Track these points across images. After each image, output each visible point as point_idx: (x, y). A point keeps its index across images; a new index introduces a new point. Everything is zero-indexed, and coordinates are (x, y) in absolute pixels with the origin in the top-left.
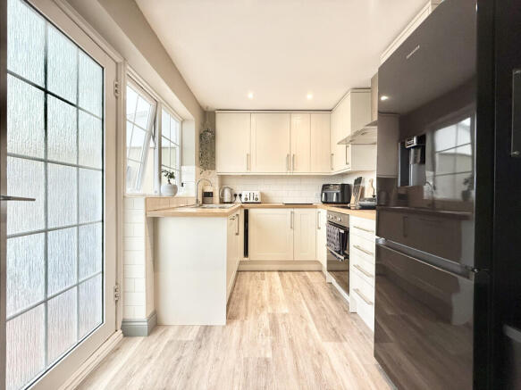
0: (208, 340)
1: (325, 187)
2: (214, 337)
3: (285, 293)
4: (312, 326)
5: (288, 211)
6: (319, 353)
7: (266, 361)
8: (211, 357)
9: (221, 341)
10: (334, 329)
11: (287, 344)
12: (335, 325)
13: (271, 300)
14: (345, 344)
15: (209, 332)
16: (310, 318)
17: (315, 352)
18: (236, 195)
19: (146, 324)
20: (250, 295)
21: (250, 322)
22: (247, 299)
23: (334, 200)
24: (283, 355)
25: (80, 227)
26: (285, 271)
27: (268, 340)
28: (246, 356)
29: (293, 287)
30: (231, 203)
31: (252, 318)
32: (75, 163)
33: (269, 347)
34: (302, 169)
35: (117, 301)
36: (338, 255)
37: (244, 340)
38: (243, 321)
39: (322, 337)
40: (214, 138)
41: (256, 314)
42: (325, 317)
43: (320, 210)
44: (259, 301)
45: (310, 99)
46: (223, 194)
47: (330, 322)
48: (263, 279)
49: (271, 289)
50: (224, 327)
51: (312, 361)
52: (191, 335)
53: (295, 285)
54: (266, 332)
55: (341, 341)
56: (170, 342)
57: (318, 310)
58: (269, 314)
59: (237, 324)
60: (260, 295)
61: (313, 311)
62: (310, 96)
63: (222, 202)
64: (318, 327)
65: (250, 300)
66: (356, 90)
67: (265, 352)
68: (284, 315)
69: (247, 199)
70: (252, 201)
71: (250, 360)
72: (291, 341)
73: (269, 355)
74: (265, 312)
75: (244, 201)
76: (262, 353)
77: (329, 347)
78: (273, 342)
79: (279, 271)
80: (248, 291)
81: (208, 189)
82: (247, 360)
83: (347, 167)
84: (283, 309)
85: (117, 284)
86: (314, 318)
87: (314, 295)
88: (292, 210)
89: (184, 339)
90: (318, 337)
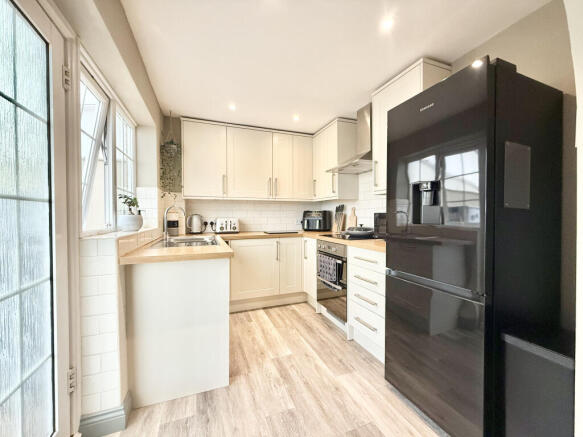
0: (214, 410)
1: (306, 214)
2: (220, 402)
3: (280, 332)
4: (320, 362)
5: (273, 241)
6: (337, 389)
7: (291, 413)
8: (227, 428)
9: (231, 406)
10: (340, 361)
11: (304, 389)
12: (340, 356)
13: (270, 344)
14: (355, 373)
15: (212, 398)
16: (316, 355)
17: (333, 389)
18: (206, 224)
19: (123, 412)
20: (243, 341)
21: (256, 374)
22: (241, 348)
23: (317, 228)
24: (304, 401)
25: (24, 294)
26: (271, 307)
27: (283, 389)
28: (267, 415)
29: (285, 323)
30: (201, 233)
31: (256, 368)
32: (14, 194)
33: (288, 398)
34: (285, 195)
35: (71, 394)
36: (333, 285)
37: (257, 397)
38: (247, 376)
39: (334, 372)
40: (179, 152)
41: (259, 364)
42: (328, 350)
43: (305, 239)
44: (256, 347)
45: (296, 121)
46: (190, 223)
47: (334, 355)
48: (250, 321)
49: (263, 331)
50: (227, 388)
51: (334, 399)
52: (190, 410)
53: (287, 322)
54: (278, 381)
55: (350, 371)
56: (164, 427)
57: (320, 345)
58: (273, 360)
59: (241, 380)
60: (254, 339)
61: (316, 346)
62: (296, 118)
63: (189, 232)
64: (325, 362)
65: (245, 349)
66: (343, 119)
67: (285, 403)
68: (289, 357)
69: (222, 228)
70: (229, 230)
71: (274, 417)
72: (306, 383)
73: (291, 406)
74: (268, 359)
75: (218, 230)
76: (283, 405)
77: (343, 380)
78: (289, 391)
79: (264, 308)
80: (239, 338)
81: (173, 217)
82: (270, 419)
83: (333, 194)
84: (286, 351)
85: (71, 368)
86: (319, 354)
87: (310, 329)
88: (278, 239)
89: (182, 417)
90: (330, 373)
